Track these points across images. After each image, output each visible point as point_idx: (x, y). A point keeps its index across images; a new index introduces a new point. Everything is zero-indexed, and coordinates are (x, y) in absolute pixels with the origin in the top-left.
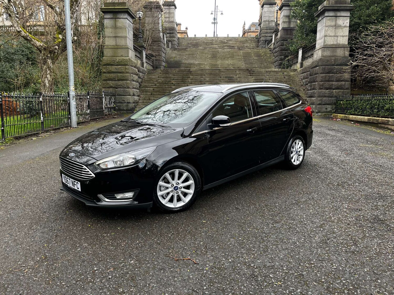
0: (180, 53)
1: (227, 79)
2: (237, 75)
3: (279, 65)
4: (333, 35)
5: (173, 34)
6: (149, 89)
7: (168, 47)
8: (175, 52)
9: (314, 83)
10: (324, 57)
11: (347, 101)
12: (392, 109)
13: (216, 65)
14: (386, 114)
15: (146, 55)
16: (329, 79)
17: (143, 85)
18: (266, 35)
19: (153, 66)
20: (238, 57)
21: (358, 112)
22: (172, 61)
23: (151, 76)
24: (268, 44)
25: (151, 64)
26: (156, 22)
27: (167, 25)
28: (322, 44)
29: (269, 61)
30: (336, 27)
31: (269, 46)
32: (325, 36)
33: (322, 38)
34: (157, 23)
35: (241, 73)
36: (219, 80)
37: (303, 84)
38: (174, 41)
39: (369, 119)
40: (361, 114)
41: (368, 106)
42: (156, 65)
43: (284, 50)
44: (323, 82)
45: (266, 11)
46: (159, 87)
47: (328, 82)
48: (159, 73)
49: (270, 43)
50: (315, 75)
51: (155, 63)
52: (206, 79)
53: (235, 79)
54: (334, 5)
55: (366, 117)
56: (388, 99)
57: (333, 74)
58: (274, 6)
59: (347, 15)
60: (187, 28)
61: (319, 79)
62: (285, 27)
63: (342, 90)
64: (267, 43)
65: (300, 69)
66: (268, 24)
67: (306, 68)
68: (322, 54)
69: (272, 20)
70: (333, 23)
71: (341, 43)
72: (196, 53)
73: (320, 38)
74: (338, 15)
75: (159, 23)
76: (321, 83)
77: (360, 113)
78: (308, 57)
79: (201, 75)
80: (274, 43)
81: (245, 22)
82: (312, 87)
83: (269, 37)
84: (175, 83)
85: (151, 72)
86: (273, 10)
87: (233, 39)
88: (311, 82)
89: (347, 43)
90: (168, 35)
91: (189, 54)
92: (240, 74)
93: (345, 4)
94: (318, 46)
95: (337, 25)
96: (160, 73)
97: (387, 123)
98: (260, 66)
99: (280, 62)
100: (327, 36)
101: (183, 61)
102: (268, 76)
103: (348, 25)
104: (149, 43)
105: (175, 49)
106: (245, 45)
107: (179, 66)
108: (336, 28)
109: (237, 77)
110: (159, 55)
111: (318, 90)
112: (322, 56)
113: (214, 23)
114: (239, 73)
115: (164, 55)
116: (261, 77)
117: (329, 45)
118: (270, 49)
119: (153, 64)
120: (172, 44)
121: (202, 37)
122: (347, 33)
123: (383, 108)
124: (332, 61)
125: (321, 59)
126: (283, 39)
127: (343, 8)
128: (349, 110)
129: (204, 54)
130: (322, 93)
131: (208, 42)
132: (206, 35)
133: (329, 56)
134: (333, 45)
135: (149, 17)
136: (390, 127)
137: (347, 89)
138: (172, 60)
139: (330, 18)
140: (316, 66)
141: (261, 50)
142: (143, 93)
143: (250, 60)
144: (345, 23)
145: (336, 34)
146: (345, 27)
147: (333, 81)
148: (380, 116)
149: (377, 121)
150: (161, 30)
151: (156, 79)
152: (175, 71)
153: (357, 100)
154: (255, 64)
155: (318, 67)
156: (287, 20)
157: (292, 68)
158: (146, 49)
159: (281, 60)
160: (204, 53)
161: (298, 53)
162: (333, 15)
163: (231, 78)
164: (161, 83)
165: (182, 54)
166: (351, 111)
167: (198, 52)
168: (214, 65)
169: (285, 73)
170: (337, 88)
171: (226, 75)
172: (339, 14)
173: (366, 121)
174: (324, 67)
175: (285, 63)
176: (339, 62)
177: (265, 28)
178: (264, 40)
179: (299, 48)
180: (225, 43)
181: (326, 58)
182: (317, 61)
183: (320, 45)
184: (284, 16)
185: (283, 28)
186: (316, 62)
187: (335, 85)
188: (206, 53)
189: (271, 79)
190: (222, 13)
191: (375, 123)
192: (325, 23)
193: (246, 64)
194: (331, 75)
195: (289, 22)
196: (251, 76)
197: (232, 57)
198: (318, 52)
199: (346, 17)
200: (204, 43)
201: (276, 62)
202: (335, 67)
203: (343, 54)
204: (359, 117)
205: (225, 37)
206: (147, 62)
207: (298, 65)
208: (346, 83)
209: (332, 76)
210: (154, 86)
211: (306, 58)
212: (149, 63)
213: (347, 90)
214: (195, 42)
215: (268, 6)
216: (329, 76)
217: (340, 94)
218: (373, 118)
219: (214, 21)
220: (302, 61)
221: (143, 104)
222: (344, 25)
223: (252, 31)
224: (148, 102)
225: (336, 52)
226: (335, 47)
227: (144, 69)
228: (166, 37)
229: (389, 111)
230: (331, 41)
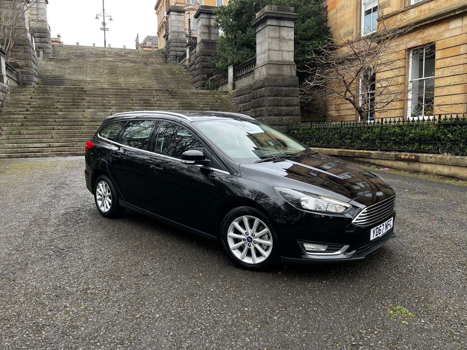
0: (59, 65)
1: (142, 102)
2: (155, 97)
3: (202, 86)
4: (277, 48)
5: (45, 38)
6: (16, 116)
7: (39, 56)
8: (51, 63)
9: (259, 108)
10: (269, 75)
11: (303, 130)
12: (373, 139)
13: (117, 83)
14: (364, 146)
15: (6, 64)
16: (278, 103)
17: (5, 110)
18: (177, 49)
19: (18, 82)
20: (146, 75)
21: (322, 144)
22: (48, 76)
23: (17, 97)
24: (180, 61)
25: (15, 79)
26: (20, 16)
27: (35, 25)
28: (266, 60)
29: (186, 81)
30: (281, 39)
31: (181, 62)
32: (270, 50)
33: (264, 53)
34: (20, 18)
35: (160, 94)
36: (130, 103)
37: (240, 109)
38: (48, 48)
39: (340, 151)
40: (327, 145)
41: (336, 136)
42: (23, 80)
43: (206, 67)
44: (271, 107)
45: (174, 19)
46: (34, 114)
47: (277, 107)
48: (32, 92)
49: (183, 59)
50: (261, 99)
51: (21, 77)
52: (111, 102)
53: (153, 102)
54: (277, 12)
55: (335, 150)
56: (365, 127)
57: (282, 98)
58: (183, 14)
59: (291, 26)
60: (59, 36)
61: (266, 103)
62: (204, 39)
63: (293, 117)
64: (179, 59)
65: (233, 91)
66: (178, 36)
67: (241, 90)
68: (267, 71)
69: (182, 31)
70: (277, 35)
71: (287, 59)
72: (86, 66)
73: (261, 52)
74: (282, 25)
75: (24, 19)
76: (270, 108)
77: (324, 145)
78: (242, 76)
79: (103, 96)
80: (189, 60)
81: (138, 35)
82: (258, 114)
83: (180, 51)
84: (62, 107)
85: (17, 91)
86: (181, 19)
87: (132, 51)
88: (256, 107)
89: (293, 60)
90: (37, 39)
91: (75, 68)
92: (158, 95)
93: (289, 11)
94: (259, 62)
95: (281, 37)
96: (34, 92)
97: (369, 156)
98: (177, 87)
99: (202, 81)
100: (272, 50)
101: (68, 77)
102: (196, 99)
103: (293, 38)
104: (9, 47)
105: (51, 60)
106: (150, 60)
107: (61, 83)
108: (280, 41)
109: (156, 99)
110: (27, 66)
111: (266, 116)
112: (267, 75)
113: (104, 29)
114: (156, 94)
115: (34, 66)
116: (187, 100)
117: (275, 61)
118: (185, 66)
119: (17, 78)
120: (44, 53)
121: (89, 47)
122: (292, 48)
123: (358, 137)
124: (280, 82)
125: (266, 79)
126: (204, 54)
127: (286, 16)
128: (308, 141)
129: (98, 69)
130: (271, 121)
131: (99, 53)
132: (94, 44)
133: (276, 75)
134: (278, 61)
135: (7, 8)
136: (372, 161)
137: (297, 115)
138: (49, 74)
139: (273, 27)
140: (261, 87)
141: (174, 67)
142: (6, 124)
143: (162, 78)
144: (290, 35)
145: (280, 48)
146: (290, 40)
147: (282, 106)
148: (356, 148)
149: (352, 154)
150: (28, 28)
151: (27, 101)
152: (58, 90)
153: (319, 129)
154: (170, 83)
155: (263, 89)
156: (206, 31)
157: (220, 89)
158: (5, 54)
159: (204, 79)
160: (97, 67)
161: (227, 71)
162: (276, 25)
163: (147, 100)
164: (38, 107)
165: (63, 66)
166: (312, 141)
167: (88, 65)
168: (115, 83)
169: (216, 96)
170: (287, 115)
171: (139, 97)
172: (283, 23)
173: (336, 154)
174: (271, 88)
175: (208, 84)
176: (287, 83)
177: (175, 41)
178: (173, 54)
179: (229, 65)
180: (122, 56)
181: (272, 77)
182: (262, 81)
183: (263, 61)
184: (202, 25)
185: (202, 40)
186: (260, 81)
187: (284, 111)
188: (100, 67)
189: (200, 103)
190: (111, 19)
191: (349, 157)
192: (268, 34)
193: (158, 83)
194: (279, 98)
195: (210, 33)
196: (173, 98)
197: (138, 74)
198: (261, 70)
199: (291, 28)
200: (92, 53)
201: (197, 82)
202: (283, 89)
203: (290, 73)
204: (325, 149)
205: (122, 49)
206: (9, 75)
207: (229, 87)
208: (296, 108)
209: (281, 99)
210: (26, 112)
211: (239, 77)
212: (11, 76)
213: (297, 117)
214: (79, 51)
215: (176, 13)
216: (277, 100)
217: (291, 121)
218: (346, 150)
219: (103, 27)
220: (234, 81)
221: (8, 142)
222: (289, 37)
223: (148, 46)
224: (17, 138)
225: (282, 70)
226: (281, 64)
227: (5, 85)
228: (35, 42)
229: (367, 142)
230: (275, 57)
